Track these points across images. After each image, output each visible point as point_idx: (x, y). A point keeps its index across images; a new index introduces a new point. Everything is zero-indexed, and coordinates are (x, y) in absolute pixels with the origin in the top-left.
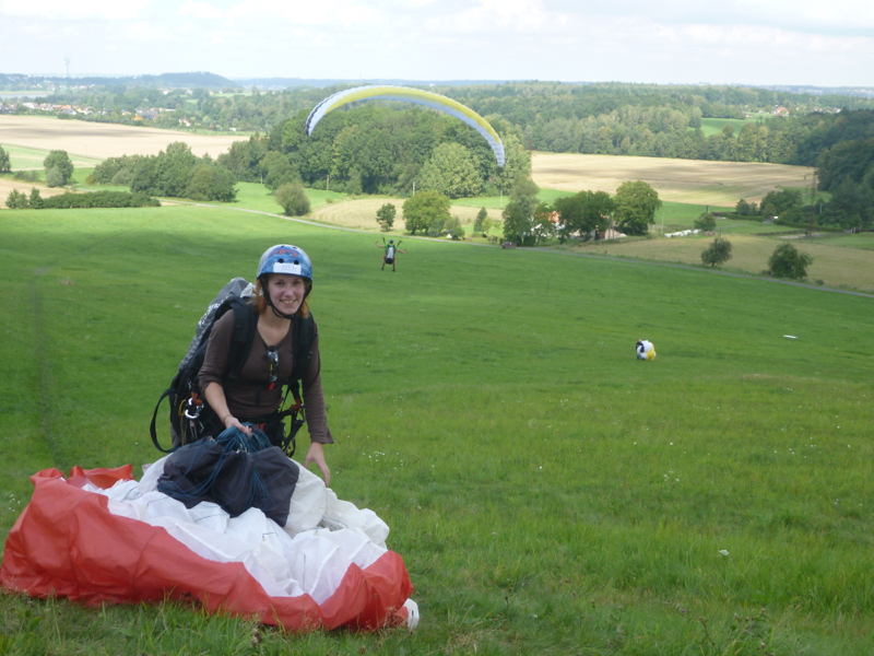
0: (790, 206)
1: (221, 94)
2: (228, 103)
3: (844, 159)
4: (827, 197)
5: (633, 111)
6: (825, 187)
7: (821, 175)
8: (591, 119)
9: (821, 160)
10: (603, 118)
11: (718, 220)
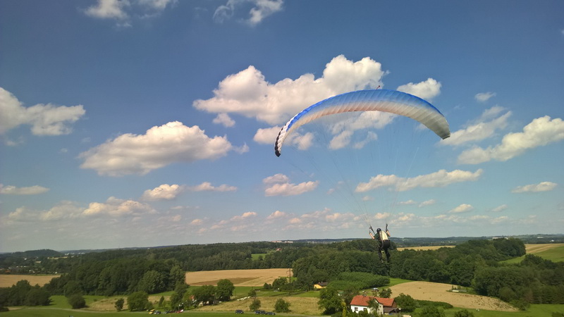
0: (283, 284)
1: (53, 258)
2: (55, 261)
3: (300, 265)
4: (296, 279)
5: (226, 253)
6: (295, 276)
7: (293, 271)
8: (210, 257)
9: (293, 266)
10: (215, 257)
11: (257, 292)
